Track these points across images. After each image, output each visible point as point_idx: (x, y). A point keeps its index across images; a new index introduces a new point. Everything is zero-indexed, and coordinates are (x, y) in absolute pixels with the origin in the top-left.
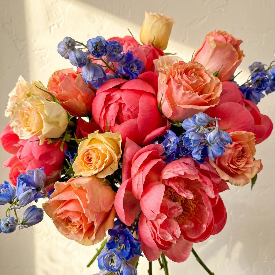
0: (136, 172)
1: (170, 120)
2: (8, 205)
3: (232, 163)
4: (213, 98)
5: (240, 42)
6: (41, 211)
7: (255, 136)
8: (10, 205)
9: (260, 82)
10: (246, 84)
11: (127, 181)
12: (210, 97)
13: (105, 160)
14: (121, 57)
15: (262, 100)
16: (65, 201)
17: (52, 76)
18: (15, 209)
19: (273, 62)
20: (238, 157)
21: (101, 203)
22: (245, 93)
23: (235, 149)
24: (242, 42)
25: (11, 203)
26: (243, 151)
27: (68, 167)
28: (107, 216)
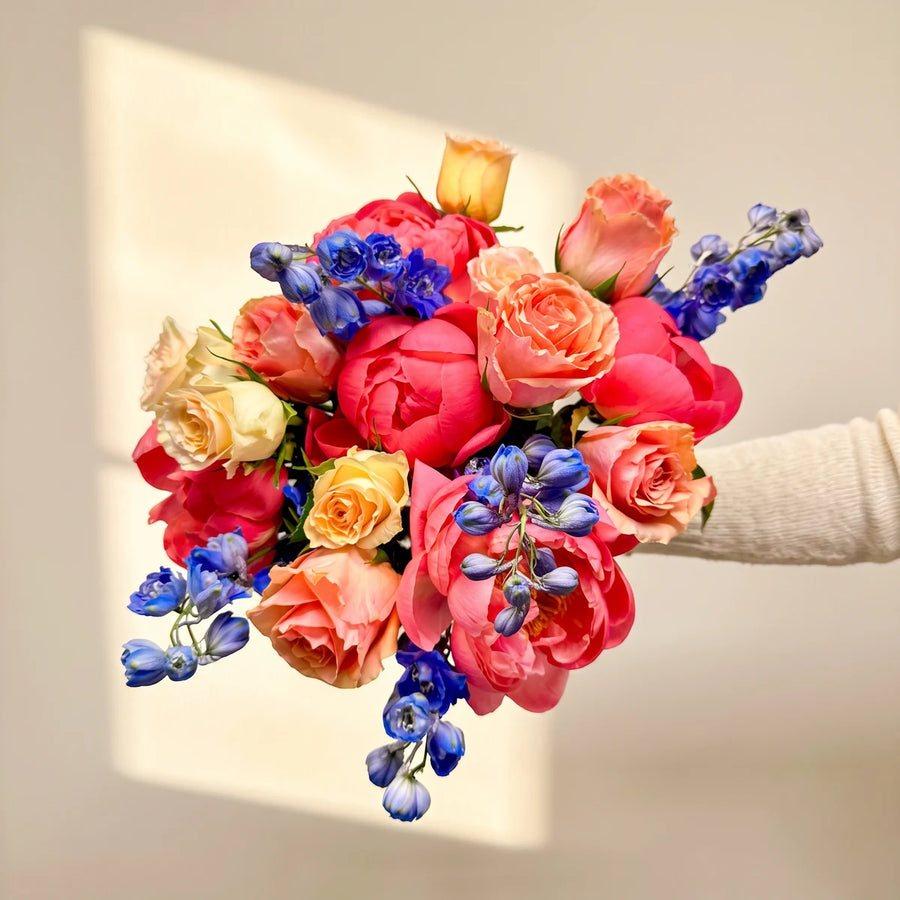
0: (433, 542)
1: (507, 406)
2: (173, 615)
3: (641, 495)
4: (599, 359)
5: (666, 204)
6: (244, 622)
7: (693, 430)
8: (176, 615)
9: (714, 287)
10: (684, 290)
11: (422, 555)
12: (592, 355)
13: (374, 515)
14: (398, 271)
15: (720, 328)
16: (293, 606)
17: (242, 312)
18: (188, 624)
19: (745, 237)
20: (656, 481)
21: (369, 604)
22: (681, 317)
23: (647, 464)
24: (671, 204)
25: (179, 611)
26: (666, 465)
27: (294, 524)
28: (381, 629)
